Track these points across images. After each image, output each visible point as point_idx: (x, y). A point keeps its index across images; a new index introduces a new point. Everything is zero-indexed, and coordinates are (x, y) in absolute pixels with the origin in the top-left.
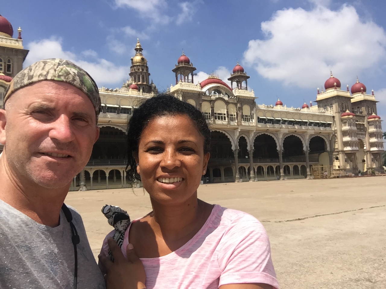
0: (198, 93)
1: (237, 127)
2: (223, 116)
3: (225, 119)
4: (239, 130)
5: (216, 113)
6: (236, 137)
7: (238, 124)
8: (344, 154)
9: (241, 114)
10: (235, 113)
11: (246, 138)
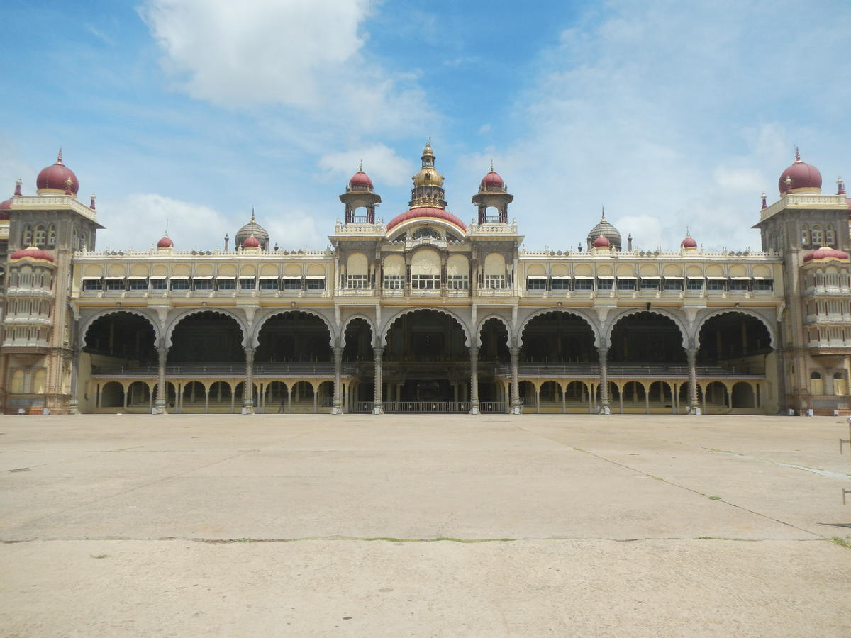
0: (375, 240)
1: (468, 301)
2: (434, 280)
3: (437, 285)
4: (474, 307)
5: (415, 277)
6: (474, 320)
7: (471, 295)
8: (808, 357)
9: (480, 273)
10: (467, 274)
11: (504, 322)
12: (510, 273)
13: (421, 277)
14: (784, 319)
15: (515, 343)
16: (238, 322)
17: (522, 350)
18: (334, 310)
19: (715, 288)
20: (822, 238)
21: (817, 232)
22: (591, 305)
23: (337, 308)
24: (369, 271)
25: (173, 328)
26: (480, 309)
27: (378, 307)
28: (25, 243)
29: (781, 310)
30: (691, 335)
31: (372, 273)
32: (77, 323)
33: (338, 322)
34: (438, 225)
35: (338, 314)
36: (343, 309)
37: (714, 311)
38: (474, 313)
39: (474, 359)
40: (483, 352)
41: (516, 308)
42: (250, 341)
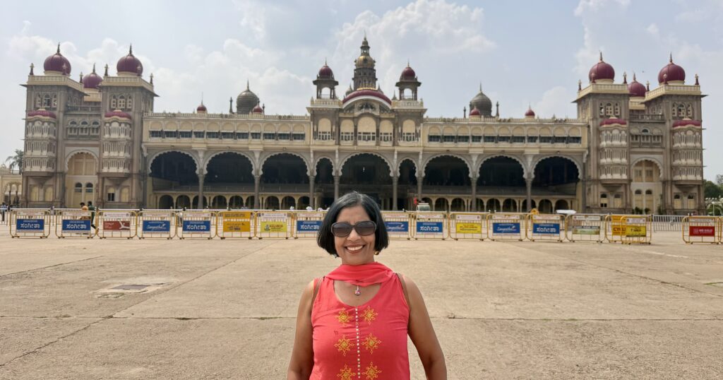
0: (335, 110)
1: (392, 148)
2: (371, 135)
3: (373, 139)
4: (396, 152)
5: (360, 133)
6: (395, 161)
7: (394, 145)
8: (600, 185)
9: (400, 131)
10: (392, 132)
11: (414, 162)
12: (418, 131)
13: (364, 133)
14: (587, 161)
15: (420, 174)
16: (250, 159)
17: (424, 179)
18: (310, 153)
19: (545, 142)
20: (612, 111)
21: (609, 107)
22: (467, 152)
23: (311, 151)
24: (332, 129)
25: (207, 162)
26: (399, 154)
27: (337, 152)
28: (112, 107)
29: (585, 155)
30: (529, 170)
31: (334, 130)
32: (145, 158)
33: (312, 160)
34: (374, 101)
35: (312, 155)
36: (315, 152)
37: (544, 156)
38: (396, 156)
39: (395, 184)
40: (400, 180)
41: (421, 153)
42: (258, 171)
